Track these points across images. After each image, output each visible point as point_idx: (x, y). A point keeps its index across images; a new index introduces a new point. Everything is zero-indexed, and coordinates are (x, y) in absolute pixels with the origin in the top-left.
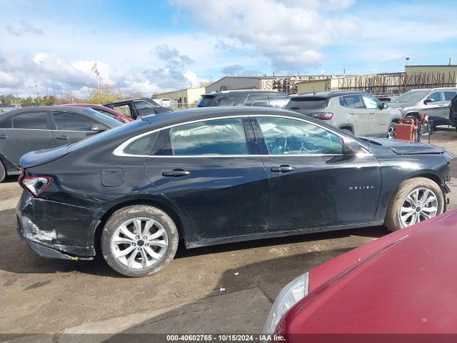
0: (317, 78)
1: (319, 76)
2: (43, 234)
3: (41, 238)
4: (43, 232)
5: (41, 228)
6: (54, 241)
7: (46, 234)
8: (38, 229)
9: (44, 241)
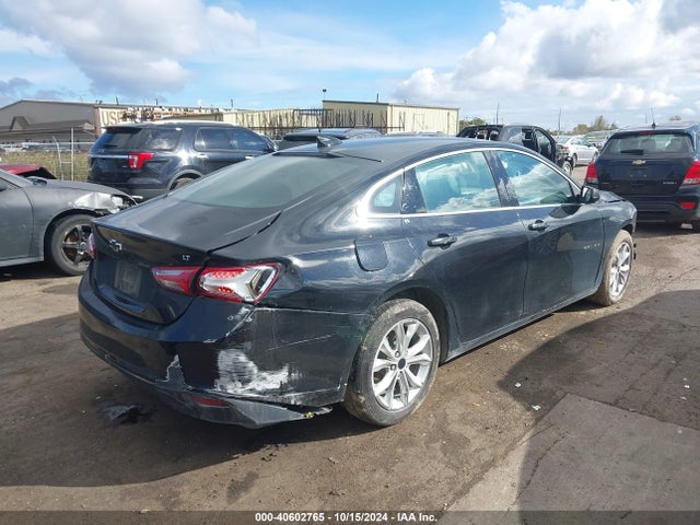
0: (196, 112)
1: (200, 109)
2: (264, 379)
3: (259, 389)
4: (264, 374)
5: (262, 368)
6: (283, 389)
7: (269, 377)
8: (255, 371)
9: (266, 392)
